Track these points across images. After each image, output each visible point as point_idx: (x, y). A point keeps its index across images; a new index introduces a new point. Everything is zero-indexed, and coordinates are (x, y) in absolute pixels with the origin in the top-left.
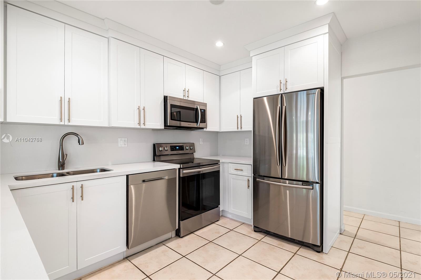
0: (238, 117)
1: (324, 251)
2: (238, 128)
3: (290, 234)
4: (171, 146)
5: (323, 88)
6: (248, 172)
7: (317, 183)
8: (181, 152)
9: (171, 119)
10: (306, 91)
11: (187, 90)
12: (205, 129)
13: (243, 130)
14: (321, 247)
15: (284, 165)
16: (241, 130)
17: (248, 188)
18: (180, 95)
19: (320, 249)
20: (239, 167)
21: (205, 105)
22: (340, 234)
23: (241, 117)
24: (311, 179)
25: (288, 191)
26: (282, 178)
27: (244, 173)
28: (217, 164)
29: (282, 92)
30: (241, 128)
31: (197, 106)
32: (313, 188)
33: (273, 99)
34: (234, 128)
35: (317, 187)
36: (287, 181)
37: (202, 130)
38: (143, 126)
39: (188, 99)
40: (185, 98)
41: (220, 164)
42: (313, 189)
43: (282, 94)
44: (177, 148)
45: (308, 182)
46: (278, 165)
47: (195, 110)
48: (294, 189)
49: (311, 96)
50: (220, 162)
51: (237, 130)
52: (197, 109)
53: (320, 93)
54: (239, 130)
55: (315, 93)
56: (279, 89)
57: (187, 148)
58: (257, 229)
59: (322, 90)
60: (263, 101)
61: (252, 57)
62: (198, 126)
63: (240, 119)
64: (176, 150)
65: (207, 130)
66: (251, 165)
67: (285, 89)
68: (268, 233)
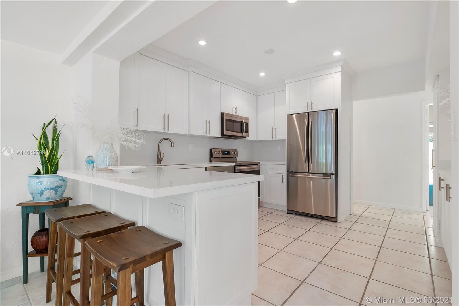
0: (272, 129)
1: (338, 222)
2: (272, 137)
3: (313, 212)
4: (222, 151)
5: (338, 109)
6: (283, 170)
7: (333, 174)
8: (228, 156)
9: (226, 130)
10: (325, 111)
11: (235, 107)
12: (247, 138)
13: (276, 139)
14: (336, 218)
15: (310, 163)
16: (275, 139)
17: (282, 182)
18: (231, 112)
19: (335, 220)
20: (274, 167)
21: (248, 119)
22: (350, 214)
23: (275, 129)
24: (329, 172)
25: (311, 181)
26: (308, 173)
27: (279, 171)
28: (258, 164)
29: (309, 111)
30: (275, 137)
31: (242, 120)
32: (330, 177)
33: (300, 115)
34: (269, 138)
35: (334, 176)
36: (311, 174)
37: (244, 139)
38: (208, 135)
39: (236, 114)
40: (233, 114)
41: (260, 165)
42: (330, 179)
43: (309, 112)
44: (226, 152)
45: (327, 174)
46: (306, 163)
47: (240, 122)
48: (316, 179)
49: (329, 114)
50: (260, 163)
51: (272, 139)
52: (242, 122)
53: (336, 112)
54: (274, 139)
55: (332, 113)
56: (307, 109)
57: (233, 153)
58: (290, 212)
59: (337, 110)
60: (293, 117)
61: (286, 84)
62: (243, 135)
63: (274, 130)
64: (225, 154)
65: (248, 139)
66: (285, 165)
67: (311, 109)
68: (298, 214)
